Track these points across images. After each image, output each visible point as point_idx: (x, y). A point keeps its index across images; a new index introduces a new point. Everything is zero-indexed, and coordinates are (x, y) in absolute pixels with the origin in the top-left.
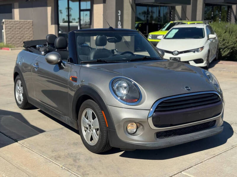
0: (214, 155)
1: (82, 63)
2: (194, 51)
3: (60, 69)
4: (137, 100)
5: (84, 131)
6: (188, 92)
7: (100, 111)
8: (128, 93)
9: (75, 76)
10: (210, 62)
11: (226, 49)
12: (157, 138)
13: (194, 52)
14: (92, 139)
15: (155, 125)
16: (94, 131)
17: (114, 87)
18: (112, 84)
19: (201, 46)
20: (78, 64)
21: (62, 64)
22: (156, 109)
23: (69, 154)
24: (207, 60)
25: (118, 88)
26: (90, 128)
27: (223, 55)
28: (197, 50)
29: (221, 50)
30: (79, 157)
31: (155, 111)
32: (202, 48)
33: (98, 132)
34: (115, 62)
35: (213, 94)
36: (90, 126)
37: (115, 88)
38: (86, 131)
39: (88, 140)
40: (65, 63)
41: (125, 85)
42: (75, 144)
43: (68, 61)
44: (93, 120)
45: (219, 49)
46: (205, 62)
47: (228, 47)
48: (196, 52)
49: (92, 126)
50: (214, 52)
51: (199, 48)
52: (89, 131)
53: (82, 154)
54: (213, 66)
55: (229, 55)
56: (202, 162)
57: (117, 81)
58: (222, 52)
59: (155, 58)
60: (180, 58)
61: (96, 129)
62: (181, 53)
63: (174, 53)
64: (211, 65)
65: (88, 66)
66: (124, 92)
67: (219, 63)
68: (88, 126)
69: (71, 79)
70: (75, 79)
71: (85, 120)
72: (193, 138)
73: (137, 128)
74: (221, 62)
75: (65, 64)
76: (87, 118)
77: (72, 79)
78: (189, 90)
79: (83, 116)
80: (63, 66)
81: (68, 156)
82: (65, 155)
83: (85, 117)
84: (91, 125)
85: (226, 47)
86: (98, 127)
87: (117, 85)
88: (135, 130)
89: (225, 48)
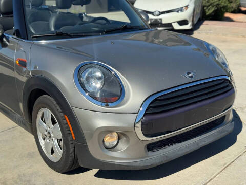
0: (226, 166)
1: (33, 37)
2: (178, 10)
3: (3, 47)
4: (117, 98)
5: (42, 140)
6: (191, 80)
7: (62, 114)
8: (103, 86)
9: (24, 58)
10: (195, 22)
11: (211, 6)
12: (148, 151)
13: (178, 12)
14: (52, 152)
15: (146, 135)
16: (56, 141)
17: (81, 79)
18: (79, 73)
19: (186, 5)
20: (28, 39)
21: (4, 39)
22: (146, 110)
23: (19, 176)
24: (193, 21)
25: (87, 79)
26: (50, 137)
27: (207, 14)
28: (181, 10)
29: (205, 8)
30: (35, 181)
31: (145, 114)
32: (187, 7)
33: (61, 143)
34: (83, 35)
35: (223, 81)
36: (49, 133)
37: (83, 79)
38: (44, 139)
39: (48, 153)
40: (11, 37)
41: (99, 74)
42: (30, 155)
43: (14, 35)
44: (52, 126)
45: (203, 7)
46: (190, 24)
47: (213, 5)
48: (180, 12)
49: (52, 135)
50: (198, 11)
51: (183, 7)
52: (48, 141)
53: (40, 176)
54: (199, 28)
55: (213, 14)
56: (211, 179)
57: (87, 68)
58: (207, 11)
59: (139, 27)
60: (161, 20)
61: (58, 139)
62: (163, 13)
63: (154, 13)
64: (196, 26)
65: (43, 42)
66: (97, 85)
67: (204, 23)
68: (46, 133)
69: (18, 62)
70: (23, 64)
71: (42, 124)
72: (198, 145)
73: (119, 139)
74: (206, 22)
75: (10, 39)
76: (45, 122)
77: (19, 64)
78: (191, 77)
79: (39, 118)
80: (7, 42)
81: (18, 180)
82: (13, 178)
83: (42, 119)
84: (51, 132)
85: (211, 4)
86: (61, 137)
87: (86, 75)
88: (115, 143)
89: (209, 6)
